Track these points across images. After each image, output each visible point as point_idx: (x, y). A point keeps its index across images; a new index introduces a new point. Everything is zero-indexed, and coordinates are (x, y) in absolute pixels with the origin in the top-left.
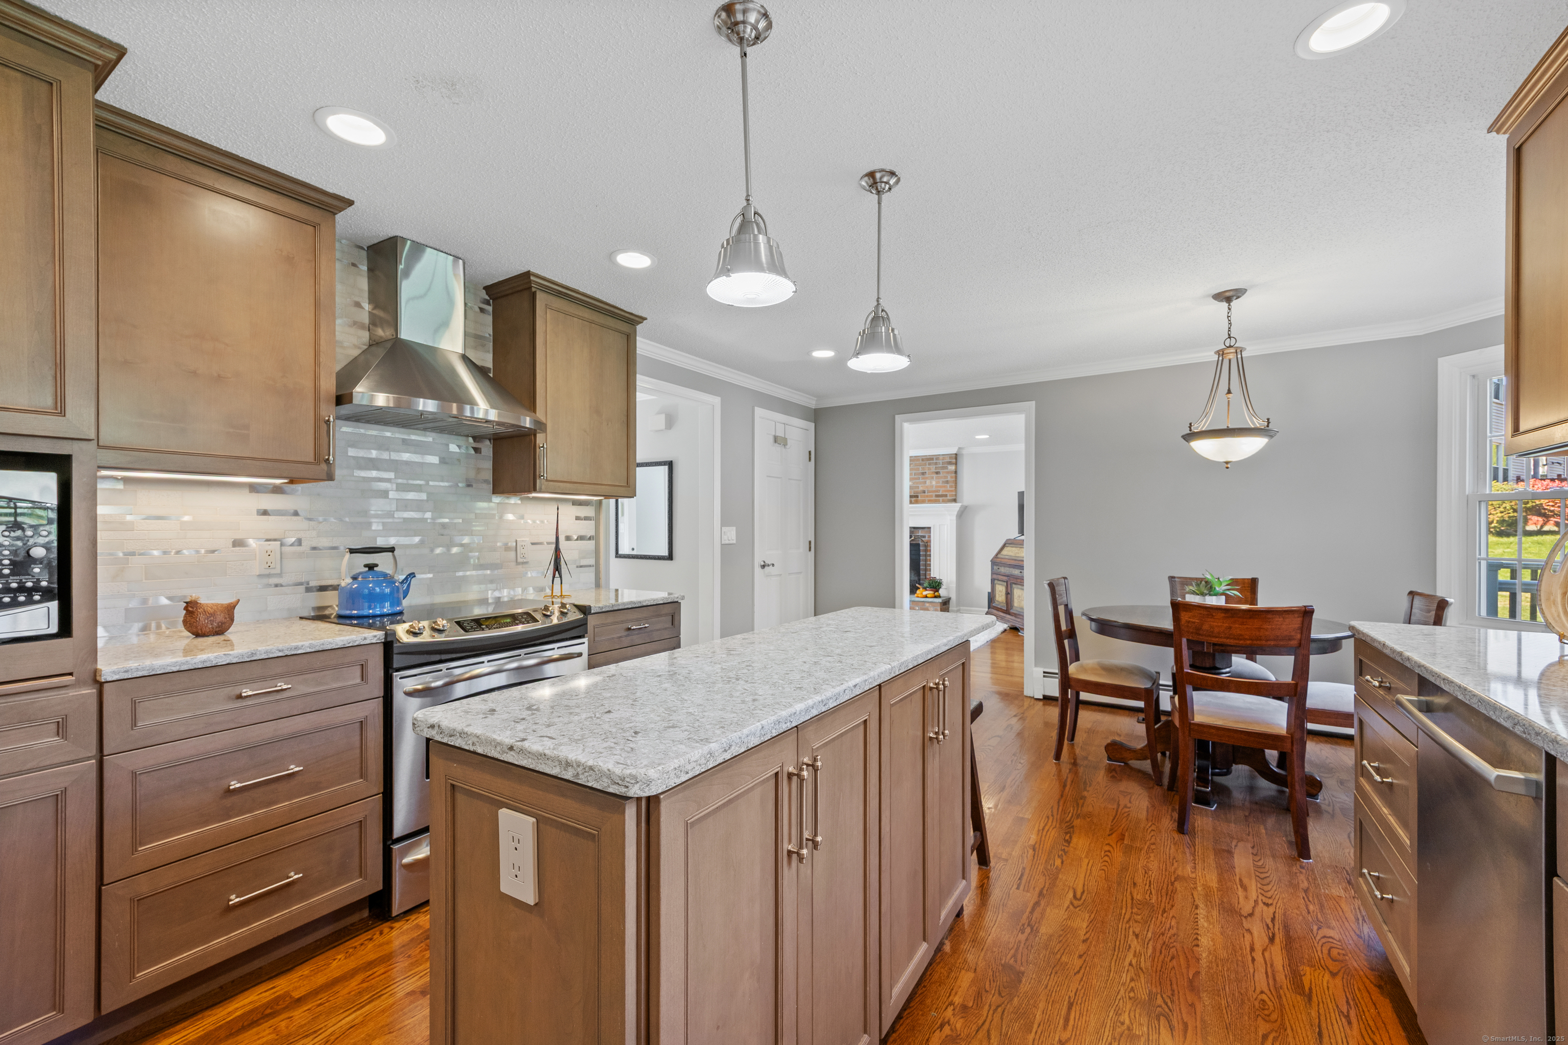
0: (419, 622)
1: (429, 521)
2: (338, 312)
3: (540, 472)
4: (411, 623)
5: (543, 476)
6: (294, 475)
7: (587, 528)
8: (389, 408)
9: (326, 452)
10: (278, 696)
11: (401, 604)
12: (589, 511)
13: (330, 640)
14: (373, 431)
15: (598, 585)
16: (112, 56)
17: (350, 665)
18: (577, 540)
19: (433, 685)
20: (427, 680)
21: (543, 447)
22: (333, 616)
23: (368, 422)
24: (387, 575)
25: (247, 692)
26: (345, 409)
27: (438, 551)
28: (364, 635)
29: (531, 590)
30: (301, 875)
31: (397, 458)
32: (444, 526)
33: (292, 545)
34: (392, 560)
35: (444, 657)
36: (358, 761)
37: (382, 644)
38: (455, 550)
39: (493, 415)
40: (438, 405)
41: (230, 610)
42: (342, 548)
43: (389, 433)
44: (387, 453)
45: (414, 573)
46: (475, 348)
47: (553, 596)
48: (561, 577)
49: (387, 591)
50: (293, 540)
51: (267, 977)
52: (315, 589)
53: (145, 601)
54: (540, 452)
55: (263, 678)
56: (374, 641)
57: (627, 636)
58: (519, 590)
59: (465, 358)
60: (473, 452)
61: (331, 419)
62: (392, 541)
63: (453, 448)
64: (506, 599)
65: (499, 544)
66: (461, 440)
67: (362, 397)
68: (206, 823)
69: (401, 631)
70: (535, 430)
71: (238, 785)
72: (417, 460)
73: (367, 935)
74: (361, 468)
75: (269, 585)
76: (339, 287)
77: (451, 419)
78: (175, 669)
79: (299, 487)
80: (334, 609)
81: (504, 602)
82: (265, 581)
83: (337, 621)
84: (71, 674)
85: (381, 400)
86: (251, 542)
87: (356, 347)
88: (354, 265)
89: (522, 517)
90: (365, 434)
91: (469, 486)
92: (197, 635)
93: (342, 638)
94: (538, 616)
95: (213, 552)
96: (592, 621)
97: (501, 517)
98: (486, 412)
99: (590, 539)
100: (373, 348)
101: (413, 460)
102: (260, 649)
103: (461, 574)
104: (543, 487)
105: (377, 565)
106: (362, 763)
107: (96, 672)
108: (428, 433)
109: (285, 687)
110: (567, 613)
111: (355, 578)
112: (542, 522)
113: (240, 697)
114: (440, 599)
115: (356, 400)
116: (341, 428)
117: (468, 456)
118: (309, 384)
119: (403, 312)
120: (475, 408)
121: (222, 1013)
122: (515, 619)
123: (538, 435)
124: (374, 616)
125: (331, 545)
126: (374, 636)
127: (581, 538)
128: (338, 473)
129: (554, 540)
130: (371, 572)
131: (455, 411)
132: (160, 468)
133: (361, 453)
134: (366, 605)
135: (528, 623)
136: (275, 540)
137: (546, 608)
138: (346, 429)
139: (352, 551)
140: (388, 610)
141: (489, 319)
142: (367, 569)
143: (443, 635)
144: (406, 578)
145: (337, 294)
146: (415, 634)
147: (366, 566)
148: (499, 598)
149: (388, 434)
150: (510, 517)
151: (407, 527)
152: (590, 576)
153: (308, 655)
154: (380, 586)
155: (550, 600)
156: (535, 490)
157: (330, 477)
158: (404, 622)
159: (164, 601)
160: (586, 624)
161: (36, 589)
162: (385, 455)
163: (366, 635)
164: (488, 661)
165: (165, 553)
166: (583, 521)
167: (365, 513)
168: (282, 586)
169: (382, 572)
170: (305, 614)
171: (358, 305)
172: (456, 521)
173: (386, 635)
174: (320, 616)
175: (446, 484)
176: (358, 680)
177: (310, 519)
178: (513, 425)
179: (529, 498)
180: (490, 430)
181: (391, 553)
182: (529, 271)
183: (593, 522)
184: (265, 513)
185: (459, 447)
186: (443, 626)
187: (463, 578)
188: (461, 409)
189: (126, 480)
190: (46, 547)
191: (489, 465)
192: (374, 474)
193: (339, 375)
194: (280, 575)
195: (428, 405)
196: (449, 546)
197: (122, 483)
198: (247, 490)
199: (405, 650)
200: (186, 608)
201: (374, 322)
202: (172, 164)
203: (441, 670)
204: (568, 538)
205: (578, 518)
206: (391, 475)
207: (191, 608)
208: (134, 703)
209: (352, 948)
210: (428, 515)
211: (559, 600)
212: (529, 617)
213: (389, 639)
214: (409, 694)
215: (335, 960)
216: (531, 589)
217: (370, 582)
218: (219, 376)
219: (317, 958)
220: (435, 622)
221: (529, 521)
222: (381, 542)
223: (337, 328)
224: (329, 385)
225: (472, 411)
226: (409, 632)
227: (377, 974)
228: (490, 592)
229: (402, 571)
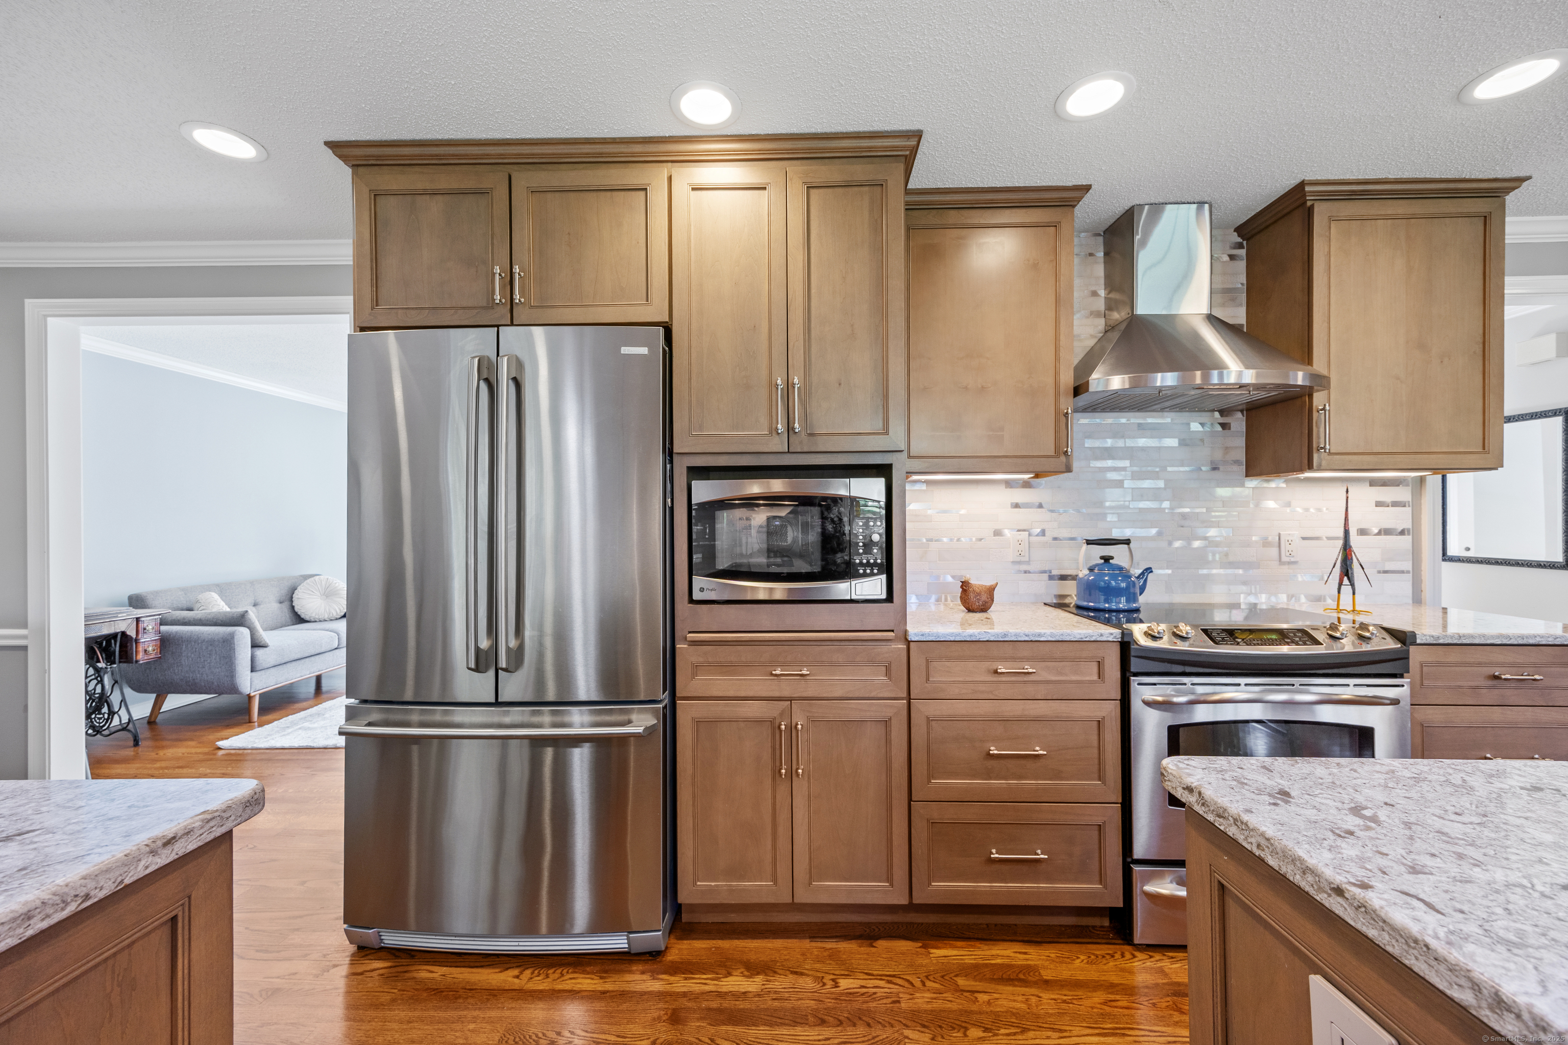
0: (1158, 624)
1: (1167, 511)
2: (1076, 306)
3: (1318, 443)
4: (1149, 625)
5: (1324, 448)
6: (1039, 469)
7: (1400, 518)
8: (1124, 390)
9: (1065, 444)
10: (1026, 678)
11: (1138, 601)
12: (1403, 494)
13: (1068, 631)
14: (1109, 419)
15: (1417, 600)
16: (913, 142)
17: (1088, 660)
18: (1379, 533)
19: (1175, 700)
20: (1168, 692)
21: (1324, 409)
22: (1072, 605)
23: (1104, 410)
24: (1122, 568)
25: (1002, 670)
26: (1083, 399)
27: (1177, 544)
28: (1100, 631)
29: (1303, 599)
30: (1046, 857)
31: (1132, 445)
32: (1184, 516)
33: (1037, 535)
34: (1128, 553)
35: (1188, 669)
36: (1096, 761)
37: (1119, 644)
38: (1197, 544)
39: (1249, 377)
40: (1178, 378)
41: (991, 590)
42: (1079, 539)
43: (1123, 419)
44: (1123, 440)
45: (1150, 568)
46: (1223, 305)
47: (1338, 610)
48: (1352, 585)
49: (1123, 585)
50: (1039, 530)
51: (1021, 938)
52: (1056, 578)
53: (938, 577)
54: (1319, 417)
55: (1014, 659)
56: (1110, 639)
57: (1494, 687)
58: (1283, 598)
59: (1211, 319)
60: (1219, 428)
61: (1070, 411)
62: (1126, 533)
63: (1195, 427)
64: (1264, 607)
65: (1254, 538)
66: (1205, 417)
67: (1098, 383)
68: (974, 777)
69: (1138, 631)
70: (1311, 388)
71: (996, 752)
72: (1153, 445)
73: (1109, 949)
74: (1097, 458)
75: (1019, 572)
76: (1077, 282)
77: (1193, 392)
78: (952, 639)
79: (1042, 481)
80: (1073, 598)
81: (1261, 610)
82: (1017, 567)
83: (1075, 612)
84: (893, 631)
85: (1117, 382)
86: (1007, 532)
87: (1092, 336)
88: (1091, 255)
89: (1288, 504)
90: (1101, 424)
91: (1215, 469)
92: (970, 610)
93: (1080, 631)
94: (1320, 636)
95: (981, 540)
96: (1416, 655)
97: (1257, 505)
98: (1240, 374)
99: (1402, 533)
100: (1109, 334)
101: (1149, 445)
102: (1011, 631)
103: (1205, 571)
104: (1324, 463)
105: (1112, 558)
106: (1100, 765)
107: (906, 632)
108: (1166, 414)
109: (1031, 670)
110: (1369, 638)
111: (1091, 570)
112: (1319, 510)
113: (996, 672)
114: (1180, 598)
115: (1093, 388)
116: (1078, 420)
117: (1213, 434)
118: (1050, 380)
119: (1139, 286)
120: (1225, 371)
121: (988, 953)
122: (1283, 636)
123: (1315, 395)
124: (1110, 611)
125: (1070, 535)
126: (1110, 633)
127: (1386, 532)
128: (1076, 465)
129: (1341, 533)
130: (1107, 564)
131: (1198, 381)
132: (945, 471)
133: (1097, 443)
134: (1102, 598)
135: (1305, 644)
136: (1024, 530)
137: (1334, 627)
138: (1083, 421)
139: (1089, 542)
140: (1124, 606)
141: (1242, 265)
142: (1103, 561)
143: (1187, 643)
144: (1143, 573)
145: (1075, 289)
146: (1154, 638)
147: (1102, 558)
148: (1255, 604)
149: (1124, 421)
150: (1271, 504)
151: (1142, 518)
152: (1404, 586)
153: (1050, 643)
154: (1115, 579)
155: (1335, 615)
156: (1310, 467)
157: (1069, 469)
158: (1141, 621)
159: (949, 579)
160: (1407, 658)
161: (875, 564)
162: (1120, 443)
163: (1102, 631)
164: (1246, 685)
165: (951, 540)
166: (1390, 508)
167: (1100, 504)
168: (1029, 572)
169: (1117, 565)
170: (1048, 601)
171: (1095, 294)
172: (1197, 510)
173: (1123, 634)
174: (1061, 605)
175: (1187, 469)
176: (1095, 678)
177: (1052, 511)
178: (1278, 386)
179: (1299, 480)
180: (1244, 397)
181: (1126, 546)
182: (1303, 181)
183: (1408, 510)
184: (1017, 506)
185: (1202, 424)
186: (1187, 633)
187: (1208, 577)
188: (1206, 377)
189: (927, 482)
190: (880, 535)
191: (1241, 442)
192: (1110, 463)
193: (1076, 369)
194: (1028, 563)
195: (1166, 379)
196: (1189, 539)
197: (925, 484)
198: (1004, 486)
199: (1143, 654)
200: (962, 587)
201: (1111, 306)
202: (953, 217)
203: (1185, 684)
204: (1363, 532)
205: (1379, 504)
206: (1126, 463)
207: (965, 586)
208: (927, 661)
209: (1094, 954)
210: (1166, 504)
211: (1350, 617)
212: (1306, 636)
213: (1126, 639)
214: (1148, 704)
215: (1078, 958)
216: (1302, 597)
217: (1106, 575)
218: (983, 387)
219: (1062, 945)
220: (1176, 627)
221: (1299, 510)
222: (1116, 534)
223: (1075, 322)
224: (1067, 379)
225: (1221, 376)
226: (1147, 634)
227: (1119, 1004)
228: (1242, 596)
229: (1138, 564)
